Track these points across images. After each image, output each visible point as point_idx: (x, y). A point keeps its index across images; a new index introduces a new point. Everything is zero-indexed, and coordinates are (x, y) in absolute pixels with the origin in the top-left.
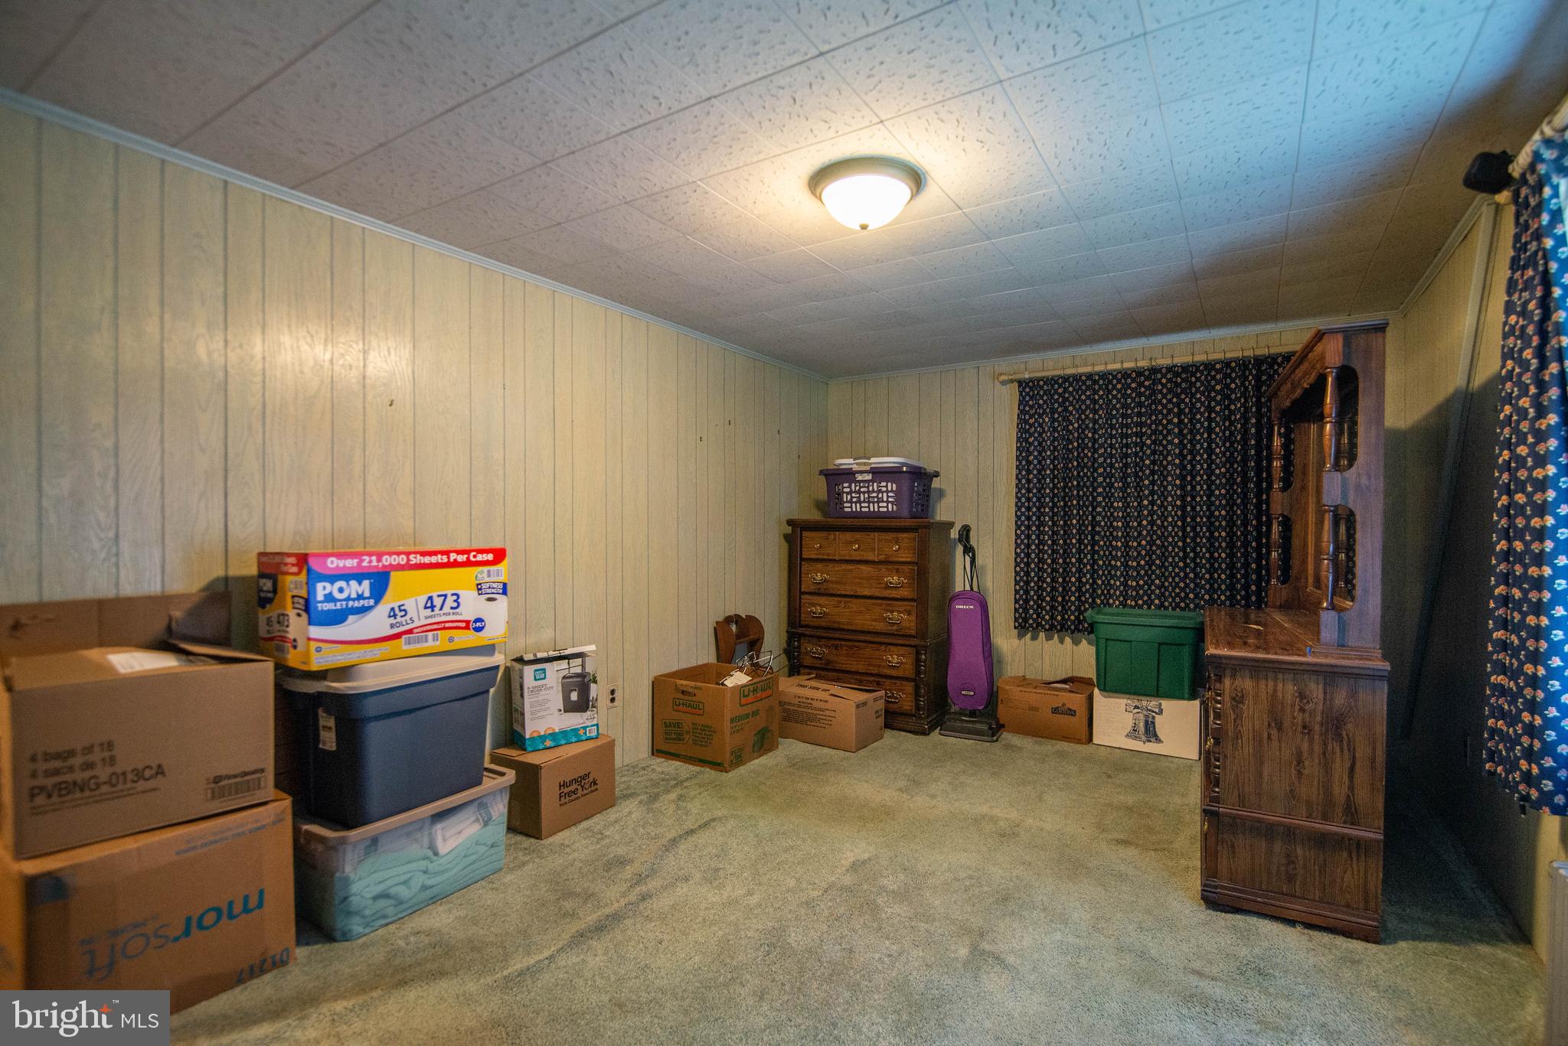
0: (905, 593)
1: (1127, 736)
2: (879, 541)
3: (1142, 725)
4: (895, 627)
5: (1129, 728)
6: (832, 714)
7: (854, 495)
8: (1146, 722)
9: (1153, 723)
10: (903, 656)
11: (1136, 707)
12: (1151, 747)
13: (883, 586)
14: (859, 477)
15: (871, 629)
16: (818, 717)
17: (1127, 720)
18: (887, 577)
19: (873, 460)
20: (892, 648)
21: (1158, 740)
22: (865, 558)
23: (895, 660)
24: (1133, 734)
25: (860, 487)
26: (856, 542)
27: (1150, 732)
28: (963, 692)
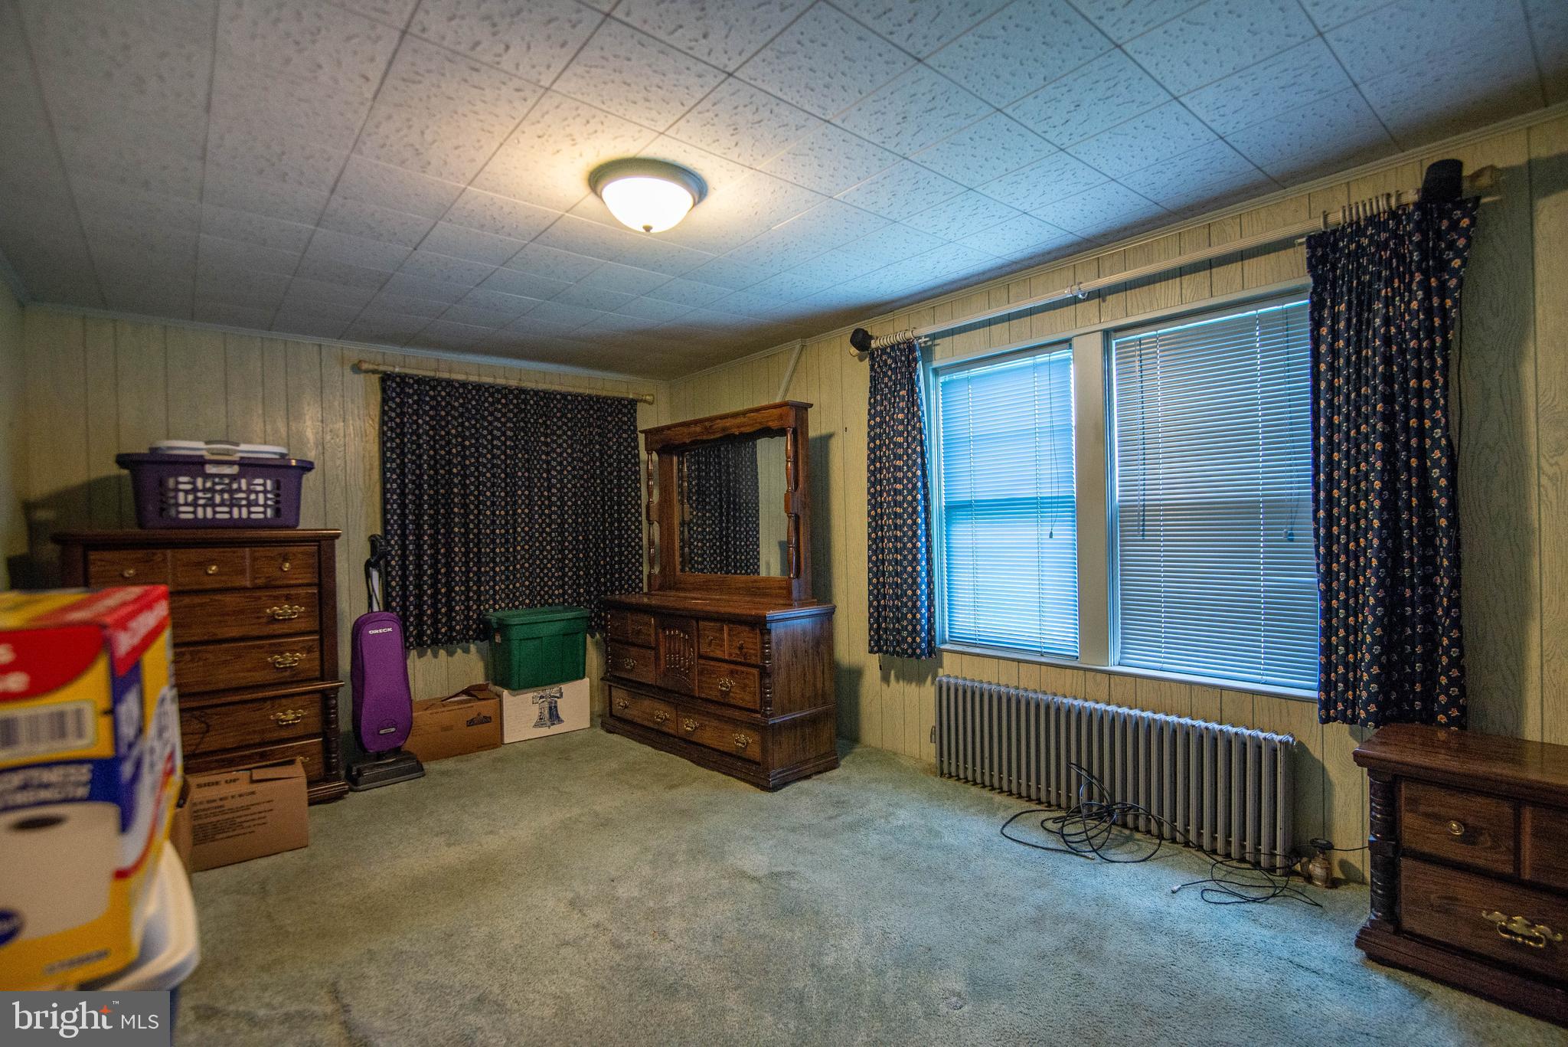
0: (302, 625)
1: (535, 726)
2: (254, 559)
3: (546, 712)
4: (287, 674)
5: (536, 718)
6: (267, 806)
7: (200, 494)
8: (550, 708)
9: (556, 707)
10: (302, 707)
11: (542, 697)
12: (557, 729)
13: (264, 620)
14: (211, 469)
15: (243, 683)
16: (238, 820)
17: (534, 712)
18: (270, 607)
19: (243, 447)
20: (284, 701)
21: (560, 721)
22: (229, 585)
23: (290, 716)
24: (540, 723)
25: (214, 484)
26: (212, 562)
27: (554, 716)
28: (382, 732)
